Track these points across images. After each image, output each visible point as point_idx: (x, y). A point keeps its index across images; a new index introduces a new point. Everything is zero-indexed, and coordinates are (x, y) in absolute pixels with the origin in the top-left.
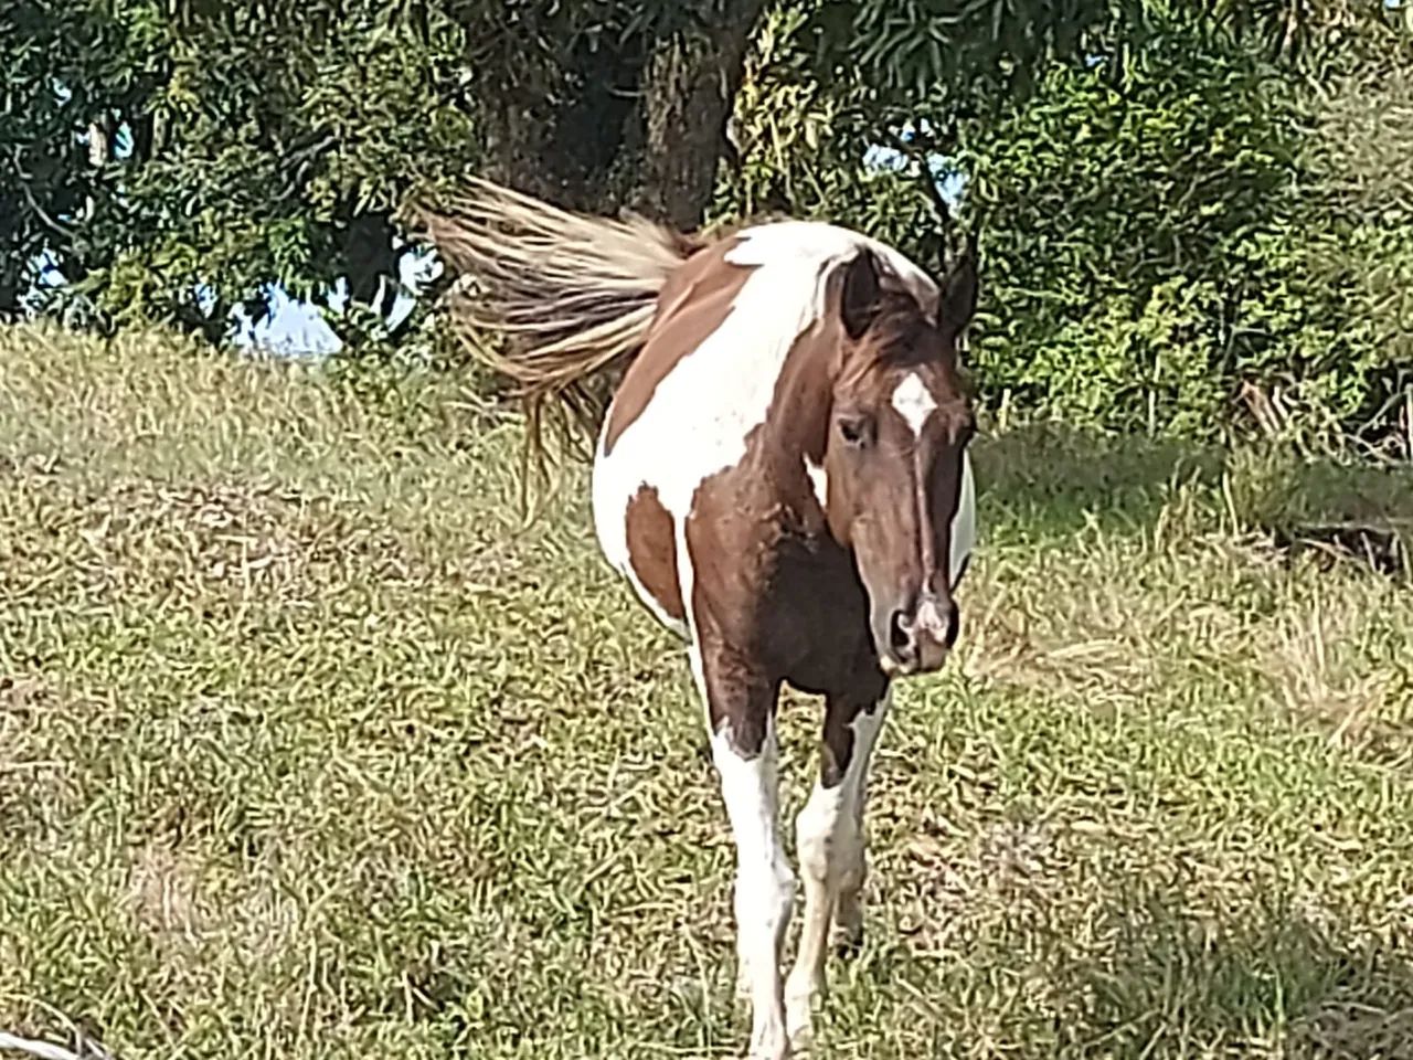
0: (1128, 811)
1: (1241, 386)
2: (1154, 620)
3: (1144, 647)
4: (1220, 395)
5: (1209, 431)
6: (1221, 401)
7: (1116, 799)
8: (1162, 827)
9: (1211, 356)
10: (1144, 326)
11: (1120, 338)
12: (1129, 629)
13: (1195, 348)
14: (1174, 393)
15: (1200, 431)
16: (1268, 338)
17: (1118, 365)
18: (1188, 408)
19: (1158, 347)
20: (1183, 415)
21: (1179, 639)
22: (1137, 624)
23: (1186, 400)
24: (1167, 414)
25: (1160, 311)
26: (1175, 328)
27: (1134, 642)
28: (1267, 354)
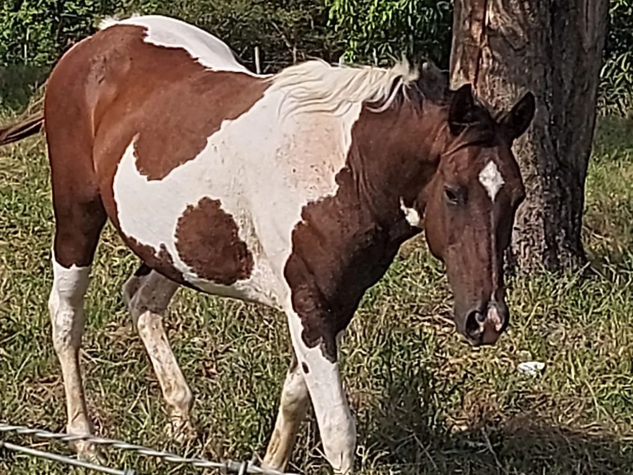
0: (19, 235)
1: (66, 41)
2: (29, 148)
3: (24, 160)
4: (57, 45)
5: (52, 62)
6: (57, 48)
7: (12, 230)
8: (35, 241)
9: (52, 27)
10: (20, 14)
11: (9, 19)
12: (17, 153)
13: (45, 24)
14: (36, 45)
15: (48, 62)
16: (78, 20)
17: (8, 31)
18: (43, 52)
19: (27, 24)
20: (40, 55)
21: (40, 157)
22: (21, 150)
23: (41, 47)
24: (32, 54)
25: (28, 8)
26: (34, 15)
27: (20, 159)
28: (77, 26)
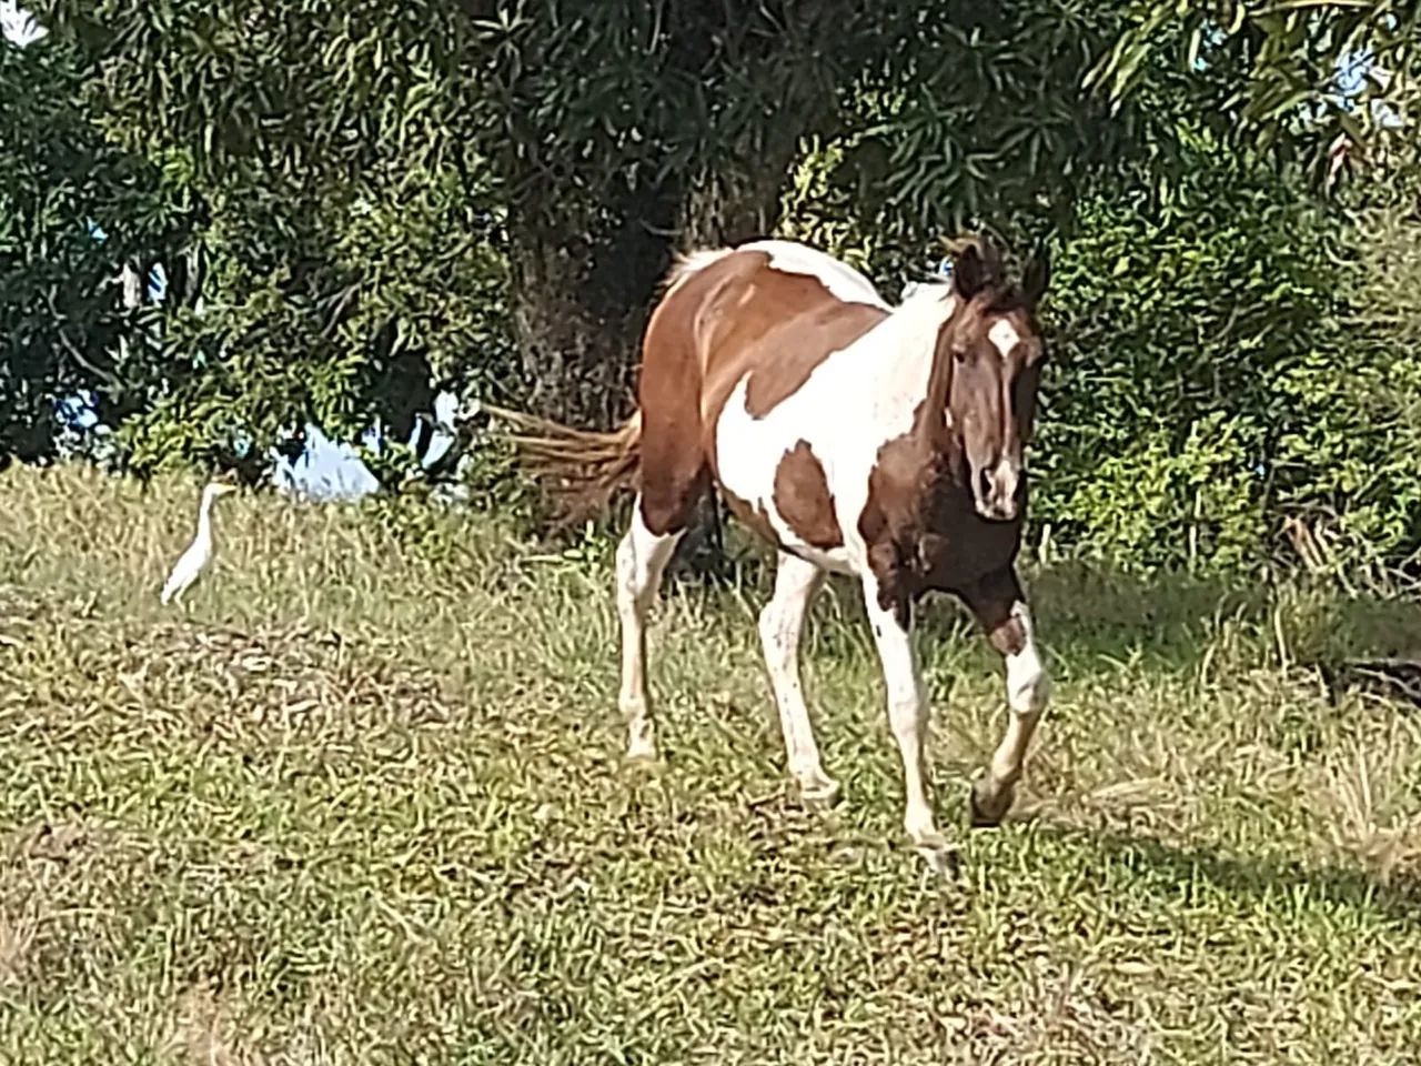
0: (1176, 952)
1: (1282, 521)
2: (1200, 758)
3: (1190, 785)
4: (1262, 529)
5: (1252, 566)
6: (1264, 535)
7: (1163, 940)
8: (1210, 967)
9: (1252, 488)
10: (1184, 461)
11: (1160, 474)
12: (1173, 769)
13: (1236, 483)
14: (1215, 527)
15: (1241, 566)
16: (1307, 472)
17: (1157, 501)
18: (1231, 542)
19: (1198, 484)
20: (1223, 550)
21: (1224, 777)
22: (1183, 760)
23: (1227, 534)
24: (1209, 549)
25: (1200, 446)
26: (1214, 465)
27: (1180, 781)
28: (1308, 487)
